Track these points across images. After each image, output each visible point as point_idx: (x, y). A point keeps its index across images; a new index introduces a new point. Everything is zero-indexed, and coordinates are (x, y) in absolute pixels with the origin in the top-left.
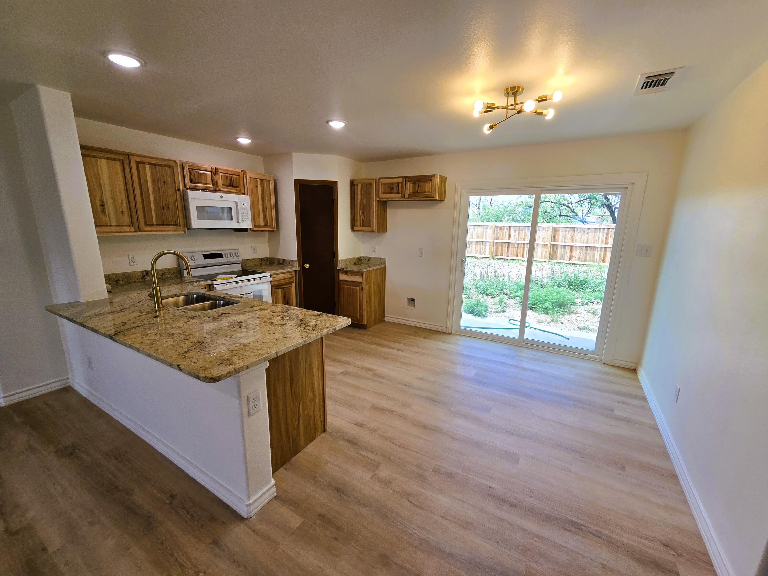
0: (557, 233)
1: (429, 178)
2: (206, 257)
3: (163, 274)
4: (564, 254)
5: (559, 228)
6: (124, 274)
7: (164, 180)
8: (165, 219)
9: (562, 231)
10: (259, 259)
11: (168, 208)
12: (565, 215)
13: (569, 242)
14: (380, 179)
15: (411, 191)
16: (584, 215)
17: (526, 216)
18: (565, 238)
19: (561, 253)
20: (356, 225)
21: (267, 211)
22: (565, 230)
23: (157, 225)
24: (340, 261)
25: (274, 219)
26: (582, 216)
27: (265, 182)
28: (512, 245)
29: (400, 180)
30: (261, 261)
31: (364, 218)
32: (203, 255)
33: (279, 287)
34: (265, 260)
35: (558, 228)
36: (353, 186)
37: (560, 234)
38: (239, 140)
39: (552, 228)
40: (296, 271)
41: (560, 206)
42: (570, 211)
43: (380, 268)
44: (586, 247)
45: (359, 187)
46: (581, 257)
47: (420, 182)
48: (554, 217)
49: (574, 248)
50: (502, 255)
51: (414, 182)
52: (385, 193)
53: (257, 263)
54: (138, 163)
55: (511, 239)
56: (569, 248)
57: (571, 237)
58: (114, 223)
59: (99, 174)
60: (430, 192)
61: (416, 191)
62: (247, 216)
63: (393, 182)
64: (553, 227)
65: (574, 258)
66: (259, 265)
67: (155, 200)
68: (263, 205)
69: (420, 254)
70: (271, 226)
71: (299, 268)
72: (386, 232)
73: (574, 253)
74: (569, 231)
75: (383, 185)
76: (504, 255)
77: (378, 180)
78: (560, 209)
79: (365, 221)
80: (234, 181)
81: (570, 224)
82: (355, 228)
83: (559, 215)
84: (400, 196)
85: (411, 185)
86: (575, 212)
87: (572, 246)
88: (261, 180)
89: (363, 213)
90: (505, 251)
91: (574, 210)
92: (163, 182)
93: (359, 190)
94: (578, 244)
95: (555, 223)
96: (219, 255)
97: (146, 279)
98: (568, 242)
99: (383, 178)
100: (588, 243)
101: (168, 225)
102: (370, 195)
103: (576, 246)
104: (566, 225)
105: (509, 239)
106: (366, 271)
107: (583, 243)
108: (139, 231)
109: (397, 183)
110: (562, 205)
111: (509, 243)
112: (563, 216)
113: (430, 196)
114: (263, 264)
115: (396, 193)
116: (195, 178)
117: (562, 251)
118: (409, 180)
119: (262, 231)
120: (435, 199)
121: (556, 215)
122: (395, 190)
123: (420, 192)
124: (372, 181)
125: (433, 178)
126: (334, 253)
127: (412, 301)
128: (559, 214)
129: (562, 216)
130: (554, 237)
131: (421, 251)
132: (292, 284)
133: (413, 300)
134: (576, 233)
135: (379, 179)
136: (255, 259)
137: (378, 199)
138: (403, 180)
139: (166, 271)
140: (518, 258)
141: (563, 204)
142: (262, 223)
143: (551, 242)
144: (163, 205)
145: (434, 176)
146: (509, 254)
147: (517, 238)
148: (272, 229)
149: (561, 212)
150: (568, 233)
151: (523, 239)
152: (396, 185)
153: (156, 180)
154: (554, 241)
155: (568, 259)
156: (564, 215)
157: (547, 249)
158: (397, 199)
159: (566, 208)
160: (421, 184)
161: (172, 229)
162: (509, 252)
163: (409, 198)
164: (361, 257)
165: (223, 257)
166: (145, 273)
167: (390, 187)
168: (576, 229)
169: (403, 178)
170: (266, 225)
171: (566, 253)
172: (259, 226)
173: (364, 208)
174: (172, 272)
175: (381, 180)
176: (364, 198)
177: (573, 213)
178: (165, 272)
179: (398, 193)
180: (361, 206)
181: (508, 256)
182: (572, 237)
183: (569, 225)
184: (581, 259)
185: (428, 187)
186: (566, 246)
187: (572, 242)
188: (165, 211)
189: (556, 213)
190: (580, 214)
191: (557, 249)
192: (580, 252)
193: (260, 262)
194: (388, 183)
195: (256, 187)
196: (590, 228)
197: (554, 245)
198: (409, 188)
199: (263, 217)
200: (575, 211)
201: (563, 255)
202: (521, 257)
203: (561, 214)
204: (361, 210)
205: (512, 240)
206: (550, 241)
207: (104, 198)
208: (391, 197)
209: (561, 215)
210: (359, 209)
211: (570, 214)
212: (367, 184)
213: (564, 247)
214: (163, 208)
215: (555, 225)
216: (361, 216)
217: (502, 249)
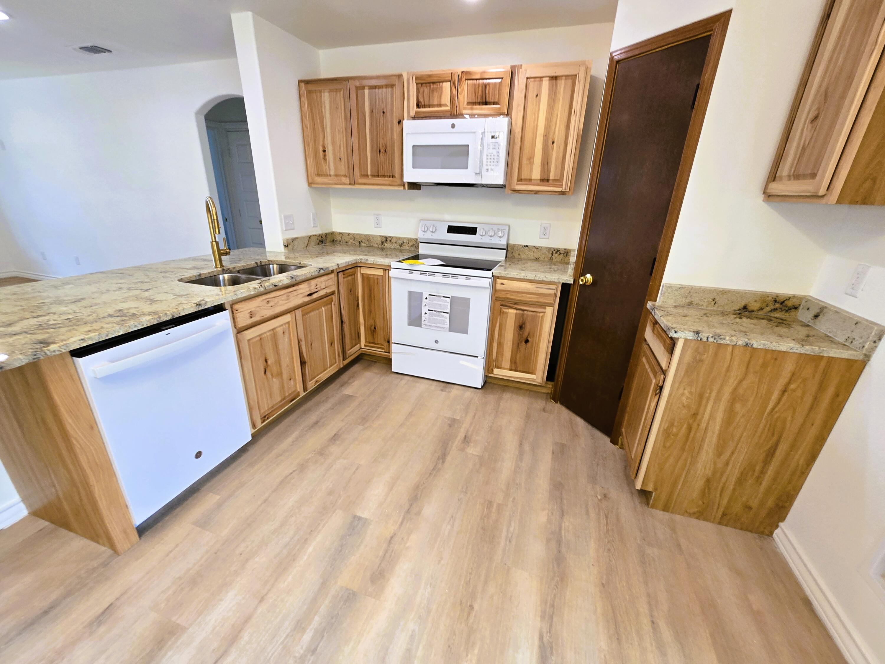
2: (452, 229)
3: (402, 244)
6: (366, 236)
7: (383, 109)
8: (380, 168)
11: (385, 151)
20: (778, 173)
21: (553, 149)
23: (373, 176)
24: (665, 286)
25: (569, 167)
30: (552, 254)
31: (810, 140)
32: (449, 226)
33: (511, 305)
34: (560, 254)
40: (563, 284)
53: (544, 256)
54: (357, 88)
58: (332, 173)
59: (322, 112)
62: (495, 161)
66: (546, 259)
67: (372, 140)
68: (546, 136)
70: (558, 181)
71: (571, 281)
79: (807, 151)
80: (490, 92)
88: (554, 78)
92: (382, 112)
96: (472, 231)
97: (385, 245)
101: (384, 176)
106: (686, 340)
108: (354, 184)
114: (554, 260)
116: (424, 99)
119: (537, 192)
132: (546, 308)
136: (539, 247)
139: (405, 241)
142: (536, 174)
144: (379, 147)
148: (559, 189)
153: (374, 111)
161: (387, 183)
165: (476, 234)
166: (384, 239)
170: (545, 180)
172: (529, 181)
174: (411, 244)
178: (403, 242)
188: (381, 154)
193: (550, 256)
195: (537, 96)
199: (540, 164)
204: (814, 108)
207: (326, 143)
210: (809, 103)
214: (380, 151)
216: (805, 133)
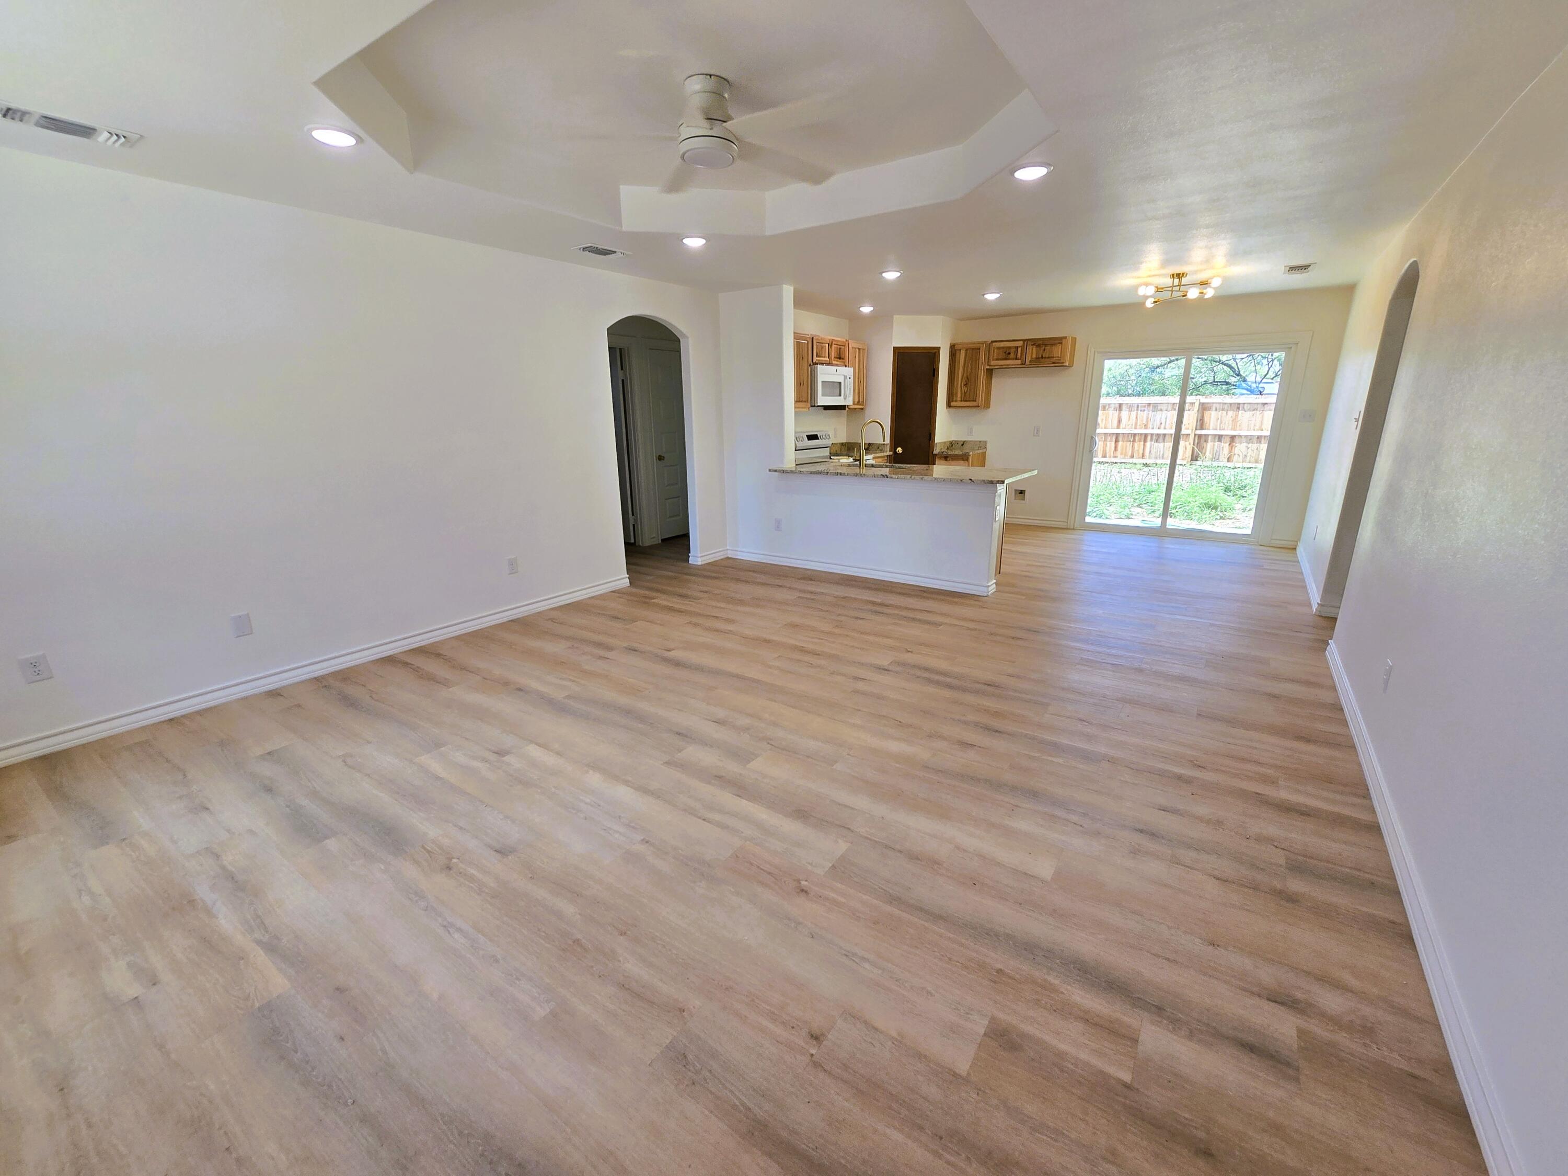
0: (1207, 414)
1: (1059, 341)
4: (1218, 450)
5: (1212, 405)
9: (1216, 410)
10: (840, 443)
12: (1222, 382)
13: (1228, 428)
14: (993, 342)
15: (1034, 356)
16: (1259, 379)
17: (1145, 386)
18: (1221, 423)
19: (1213, 449)
20: (954, 399)
21: (860, 385)
22: (1221, 407)
24: (936, 444)
25: (865, 395)
26: (1256, 383)
27: (861, 350)
28: (1124, 436)
29: (1020, 344)
31: (967, 391)
32: (807, 436)
35: (1209, 405)
36: (954, 351)
37: (1212, 417)
38: (861, 309)
39: (1197, 405)
40: (887, 456)
41: (1214, 365)
42: (1232, 373)
43: (982, 453)
44: (1259, 437)
45: (963, 353)
46: (1249, 454)
47: (1046, 345)
48: (1202, 385)
49: (1237, 440)
50: (1104, 456)
51: (1039, 346)
52: (997, 359)
55: (1122, 425)
56: (1228, 439)
57: (1232, 419)
60: (1059, 357)
61: (1040, 356)
62: (849, 392)
63: (1010, 346)
64: (1200, 403)
65: (1235, 458)
68: (858, 378)
69: (1035, 433)
70: (862, 403)
71: (891, 453)
72: (989, 407)
73: (1236, 448)
74: (1229, 409)
75: (996, 350)
76: (1108, 455)
77: (990, 344)
78: (1213, 371)
79: (967, 394)
80: (842, 352)
81: (1232, 398)
82: (952, 404)
83: (1210, 382)
84: (1019, 362)
85: (1034, 349)
86: (1241, 375)
87: (1233, 438)
88: (859, 349)
89: (966, 385)
90: (1110, 448)
91: (1239, 372)
93: (962, 356)
94: (1243, 433)
95: (1204, 396)
98: (1226, 428)
99: (996, 341)
100: (1262, 430)
102: (978, 362)
103: (1240, 436)
104: (1224, 399)
105: (1118, 427)
107: (1254, 430)
109: (1015, 347)
110: (1216, 362)
111: (1117, 435)
112: (1219, 384)
113: (1059, 361)
115: (1013, 359)
116: (819, 352)
117: (1214, 445)
118: (1033, 343)
120: (1065, 365)
121: (1206, 383)
122: (1012, 355)
123: (1045, 358)
124: (981, 345)
125: (1064, 341)
126: (931, 435)
127: (1020, 493)
128: (1211, 380)
129: (1216, 383)
130: (1200, 420)
131: (1038, 430)
133: (1022, 492)
134: (1240, 412)
135: (990, 342)
137: (988, 367)
138: (1024, 343)
140: (1135, 460)
141: (1220, 360)
143: (1196, 429)
145: (1065, 338)
146: (1118, 453)
147: (1132, 425)
149: (1214, 377)
150: (1227, 413)
151: (1145, 426)
152: (1013, 350)
154: (1202, 428)
155: (1226, 460)
156: (1220, 382)
157: (1187, 443)
158: (1014, 366)
159: (1225, 367)
160: (1048, 348)
162: (1117, 450)
163: (1030, 365)
164: (953, 441)
165: (818, 439)
167: (1005, 353)
168: (1241, 406)
169: (1024, 341)
170: (859, 402)
171: (1221, 449)
173: (967, 378)
175: (994, 344)
176: (968, 366)
177: (1238, 378)
179: (1016, 359)
180: (963, 376)
181: (1115, 457)
182: (1235, 420)
183: (1228, 399)
184: (1248, 459)
185: (1057, 351)
186: (1223, 436)
187: (1233, 429)
189: (1205, 379)
190: (1251, 379)
191: (1206, 441)
192: (1247, 447)
194: (1003, 348)
195: (856, 358)
196: (1267, 404)
197: (1200, 436)
198: (1032, 352)
199: (857, 393)
200: (1242, 373)
201: (1217, 452)
202: (1139, 458)
203: (1214, 379)
204: (964, 381)
205: (1123, 428)
206: (1194, 429)
208: (1006, 364)
209: (1214, 382)
210: (960, 379)
211: (1233, 380)
212: (973, 349)
213: (1219, 438)
215: (1203, 400)
216: (963, 388)
217: (1105, 445)
